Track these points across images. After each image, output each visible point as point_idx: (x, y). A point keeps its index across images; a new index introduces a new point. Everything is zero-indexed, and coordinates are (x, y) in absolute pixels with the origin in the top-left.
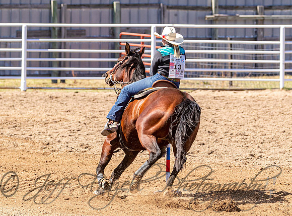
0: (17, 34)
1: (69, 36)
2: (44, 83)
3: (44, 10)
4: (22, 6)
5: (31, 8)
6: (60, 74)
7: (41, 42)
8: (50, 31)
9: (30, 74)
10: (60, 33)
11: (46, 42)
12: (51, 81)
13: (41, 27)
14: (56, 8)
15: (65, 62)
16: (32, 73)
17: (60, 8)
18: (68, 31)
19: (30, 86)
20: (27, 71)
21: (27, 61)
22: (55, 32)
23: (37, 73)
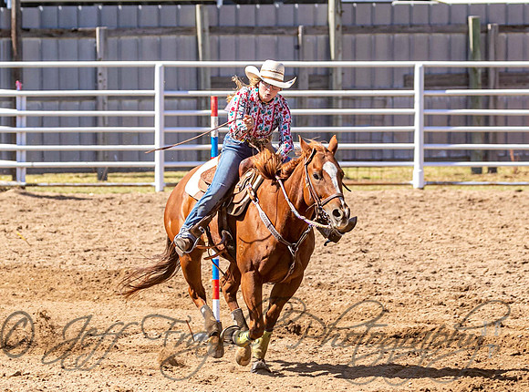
0: (405, 81)
1: (503, 84)
2: (456, 174)
3: (456, 35)
4: (413, 29)
5: (431, 32)
6: (486, 156)
7: (450, 96)
8: (467, 75)
9: (430, 157)
10: (485, 78)
11: (459, 96)
12: (470, 171)
13: (449, 68)
14: (479, 31)
15: (495, 134)
16: (434, 156)
17: (486, 31)
18: (501, 75)
19: (430, 180)
20: (425, 150)
21: (425, 133)
22: (476, 77)
23: (444, 155)
